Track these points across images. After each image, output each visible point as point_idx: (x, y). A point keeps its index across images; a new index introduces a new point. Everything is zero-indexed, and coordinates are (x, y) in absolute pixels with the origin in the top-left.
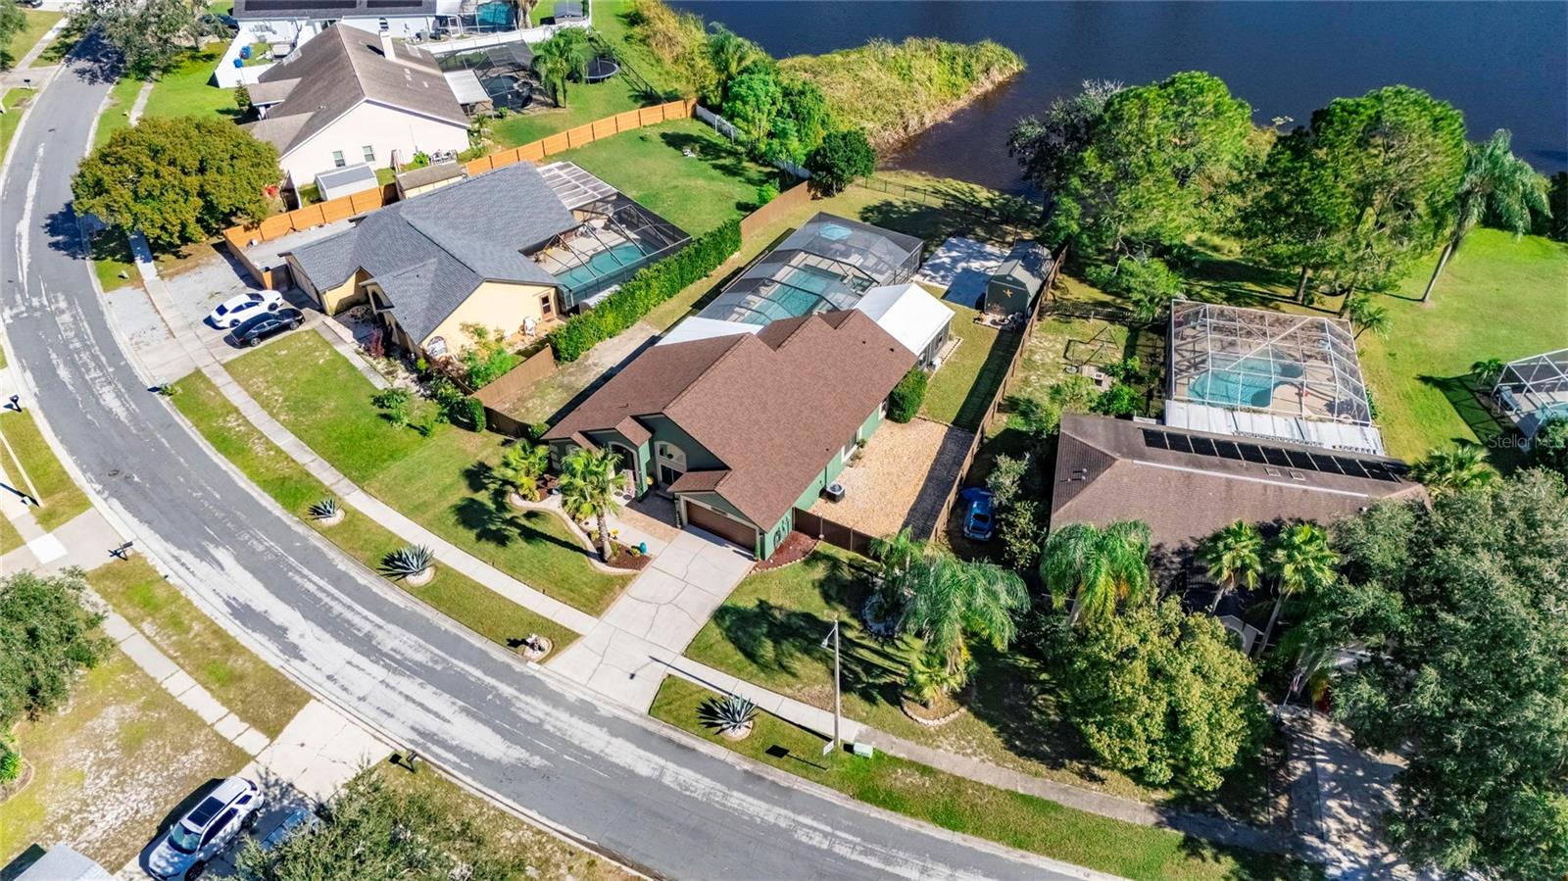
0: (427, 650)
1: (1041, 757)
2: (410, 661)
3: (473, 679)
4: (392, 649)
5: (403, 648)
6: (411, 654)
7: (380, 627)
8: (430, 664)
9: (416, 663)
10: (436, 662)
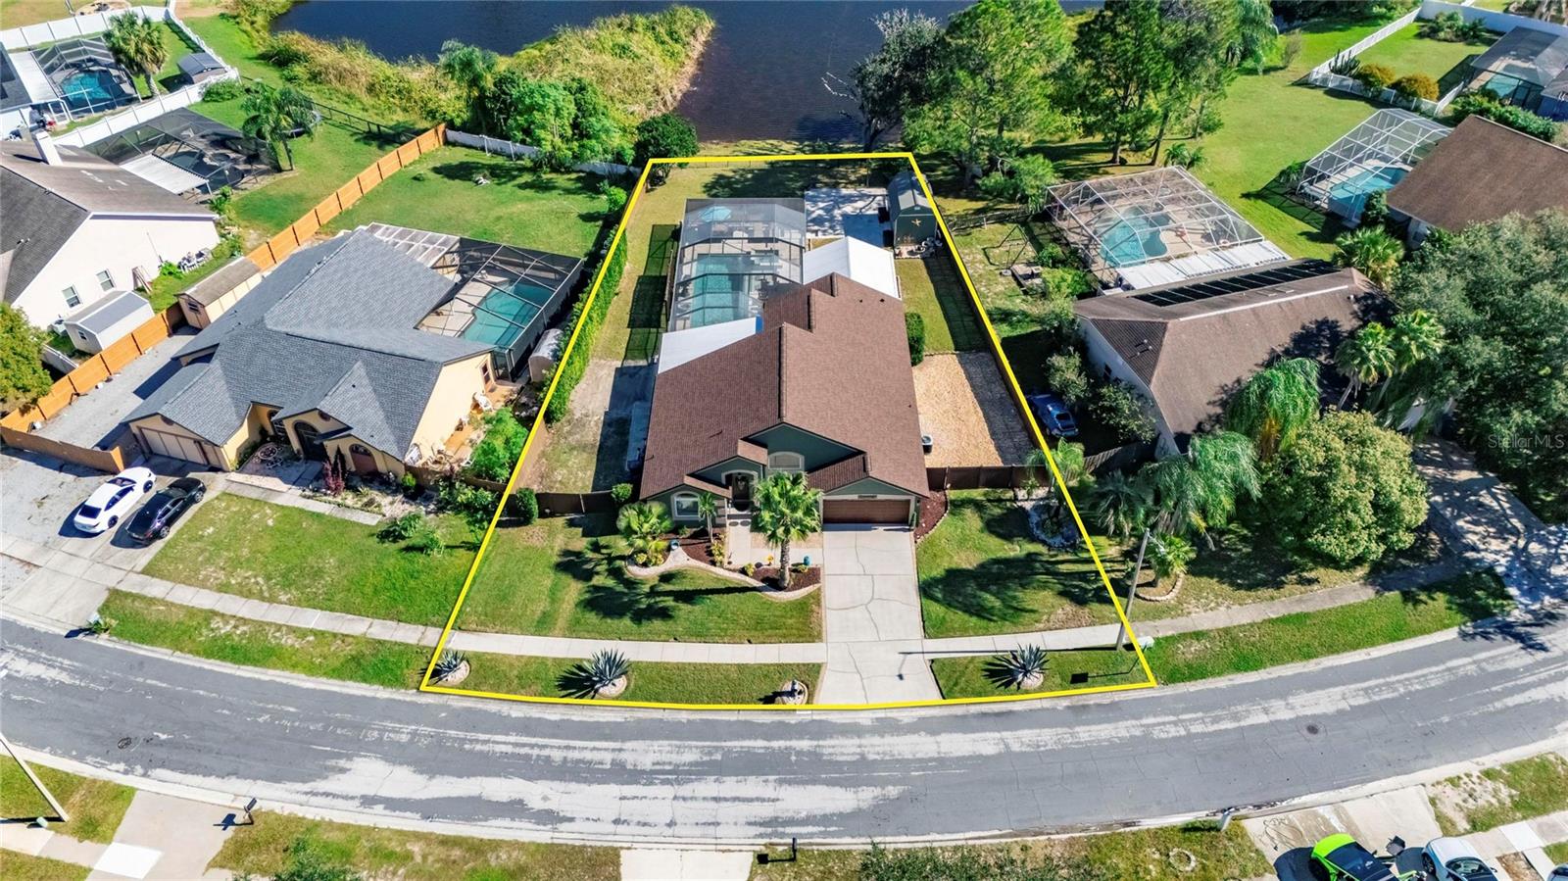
0: (690, 747)
1: (1264, 584)
2: (684, 765)
3: (762, 751)
4: (654, 764)
5: (665, 758)
6: (675, 758)
7: (620, 750)
8: (705, 758)
9: (691, 764)
10: (710, 753)
